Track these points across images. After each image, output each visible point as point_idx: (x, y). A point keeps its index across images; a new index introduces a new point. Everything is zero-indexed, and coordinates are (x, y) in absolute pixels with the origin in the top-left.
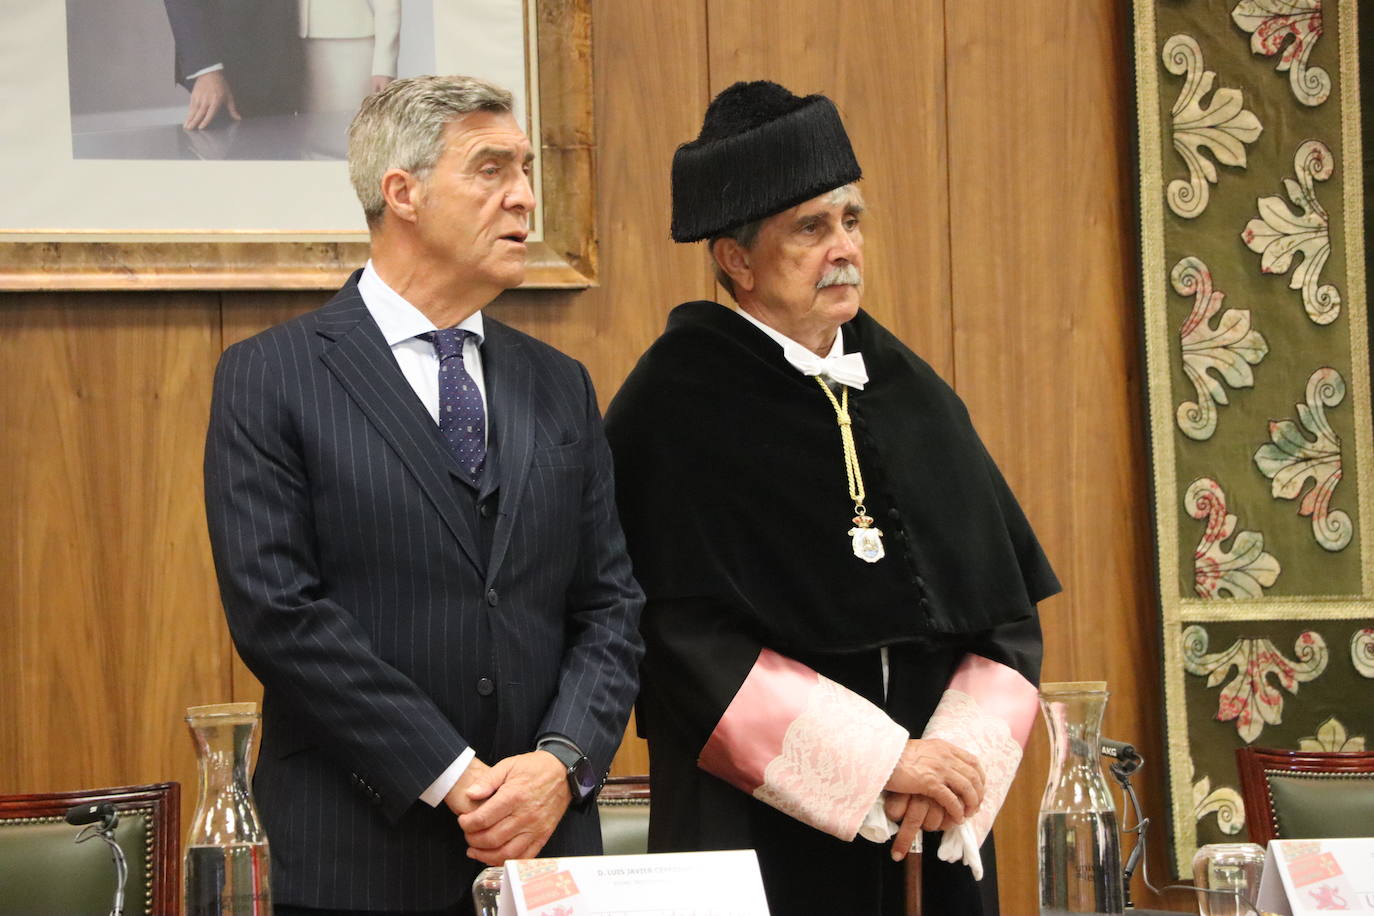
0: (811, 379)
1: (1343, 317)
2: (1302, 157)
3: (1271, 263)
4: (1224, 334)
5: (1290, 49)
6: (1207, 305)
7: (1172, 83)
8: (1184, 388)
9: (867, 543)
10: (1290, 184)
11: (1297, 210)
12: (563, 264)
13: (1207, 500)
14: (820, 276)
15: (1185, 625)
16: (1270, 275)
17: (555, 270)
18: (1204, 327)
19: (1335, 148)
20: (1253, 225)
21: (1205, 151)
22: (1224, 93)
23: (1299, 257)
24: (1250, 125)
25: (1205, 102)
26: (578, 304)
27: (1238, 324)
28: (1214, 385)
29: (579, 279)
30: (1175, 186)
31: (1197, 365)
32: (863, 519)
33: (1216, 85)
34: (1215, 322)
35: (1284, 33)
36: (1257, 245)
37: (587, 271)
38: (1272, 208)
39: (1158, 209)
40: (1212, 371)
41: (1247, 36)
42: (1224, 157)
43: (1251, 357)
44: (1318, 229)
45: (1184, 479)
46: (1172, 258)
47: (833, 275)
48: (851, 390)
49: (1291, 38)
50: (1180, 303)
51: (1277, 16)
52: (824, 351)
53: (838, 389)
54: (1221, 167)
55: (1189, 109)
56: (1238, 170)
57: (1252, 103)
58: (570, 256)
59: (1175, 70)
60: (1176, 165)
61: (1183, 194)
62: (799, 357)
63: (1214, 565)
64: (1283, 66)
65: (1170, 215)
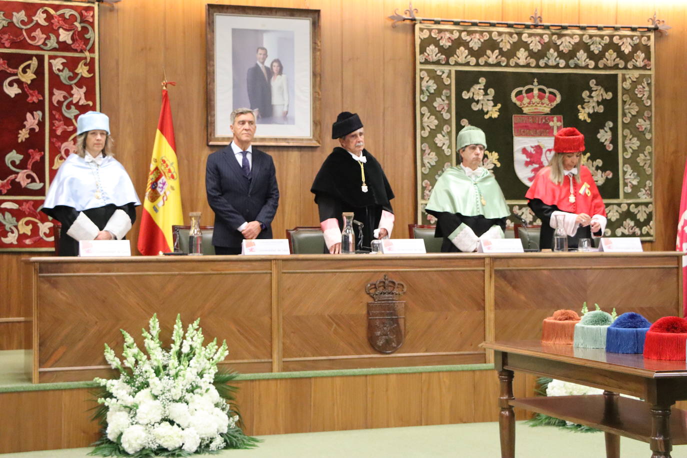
0: (357, 161)
1: (451, 154)
2: (445, 128)
3: (439, 145)
4: (430, 156)
5: (443, 110)
6: (428, 151)
7: (422, 115)
8: (423, 165)
9: (365, 189)
10: (442, 132)
11: (444, 136)
12: (315, 142)
13: (426, 184)
14: (356, 144)
15: (422, 204)
16: (439, 147)
17: (314, 143)
18: (427, 155)
19: (451, 126)
20: (436, 138)
21: (428, 126)
22: (432, 117)
23: (444, 144)
24: (436, 122)
25: (428, 118)
26: (318, 149)
27: (433, 155)
28: (428, 165)
29: (318, 145)
30: (423, 132)
31: (426, 161)
32: (364, 184)
33: (430, 115)
34: (429, 154)
35: (442, 107)
36: (436, 142)
37: (319, 143)
38: (439, 136)
39: (420, 136)
40: (428, 163)
41: (436, 108)
42: (432, 127)
43: (435, 160)
44: (447, 139)
45: (423, 180)
46: (422, 143)
47: (358, 144)
48: (364, 163)
49: (443, 108)
50: (423, 151)
51: (441, 104)
52: (359, 156)
53: (361, 163)
54: (431, 129)
55: (425, 119)
56: (434, 130)
57: (437, 118)
58: (317, 141)
59: (423, 113)
60: (423, 128)
61: (424, 133)
62: (355, 157)
63: (427, 194)
64: (442, 113)
65: (422, 137)
